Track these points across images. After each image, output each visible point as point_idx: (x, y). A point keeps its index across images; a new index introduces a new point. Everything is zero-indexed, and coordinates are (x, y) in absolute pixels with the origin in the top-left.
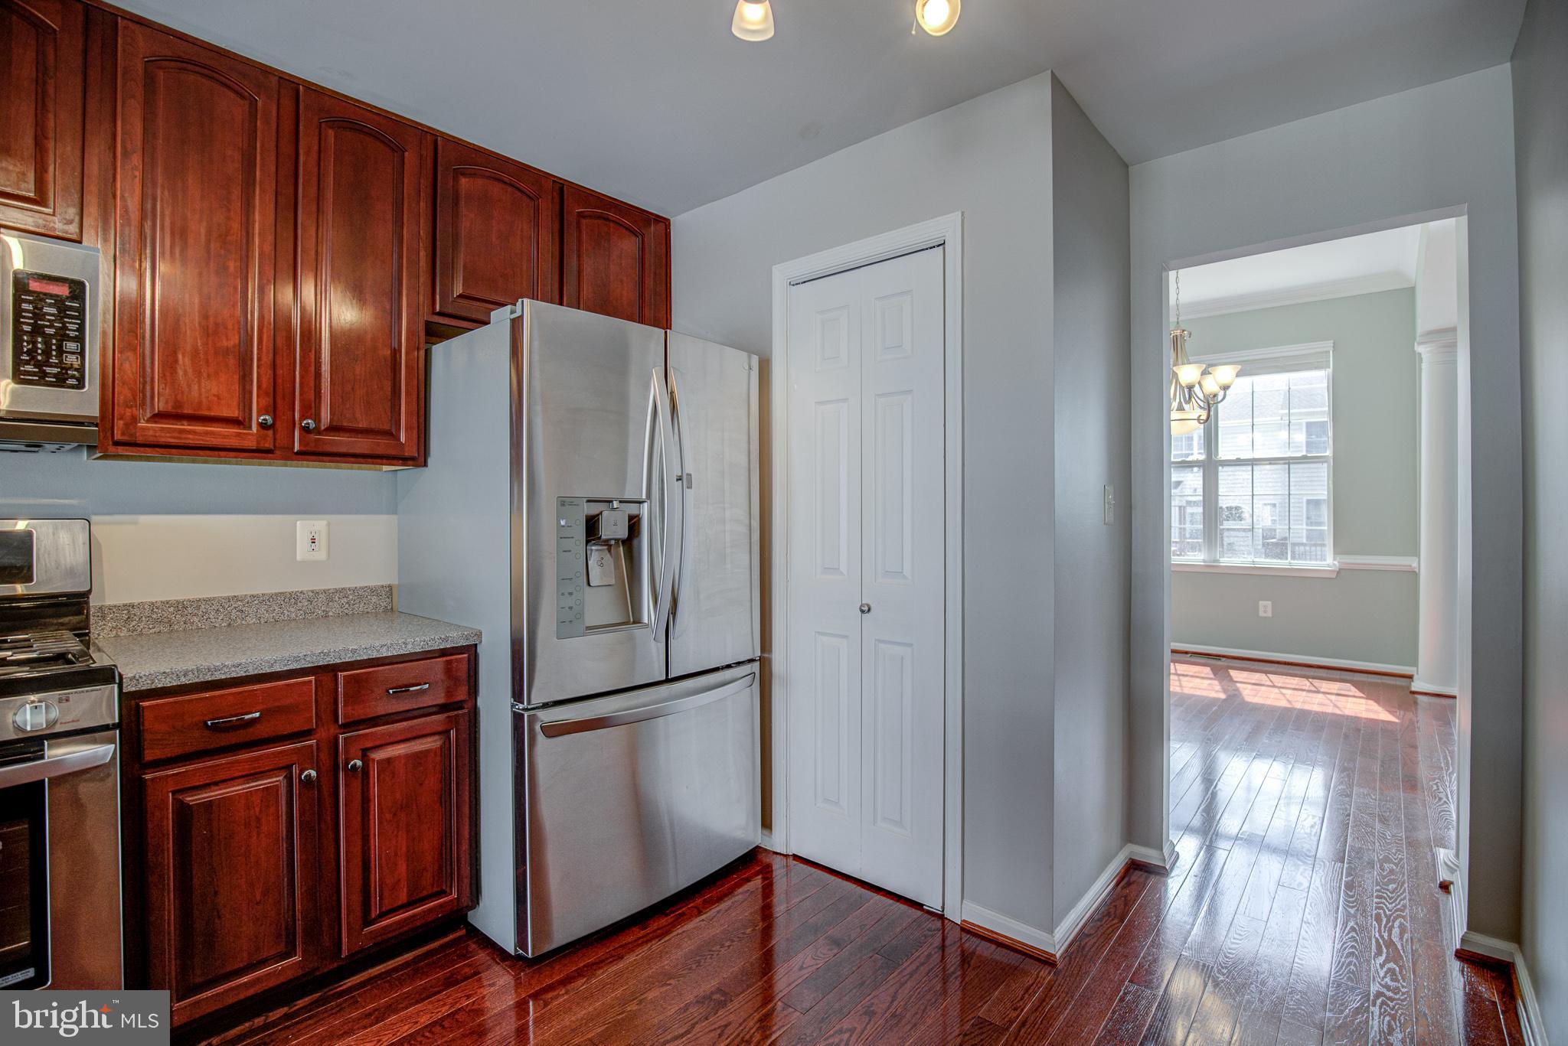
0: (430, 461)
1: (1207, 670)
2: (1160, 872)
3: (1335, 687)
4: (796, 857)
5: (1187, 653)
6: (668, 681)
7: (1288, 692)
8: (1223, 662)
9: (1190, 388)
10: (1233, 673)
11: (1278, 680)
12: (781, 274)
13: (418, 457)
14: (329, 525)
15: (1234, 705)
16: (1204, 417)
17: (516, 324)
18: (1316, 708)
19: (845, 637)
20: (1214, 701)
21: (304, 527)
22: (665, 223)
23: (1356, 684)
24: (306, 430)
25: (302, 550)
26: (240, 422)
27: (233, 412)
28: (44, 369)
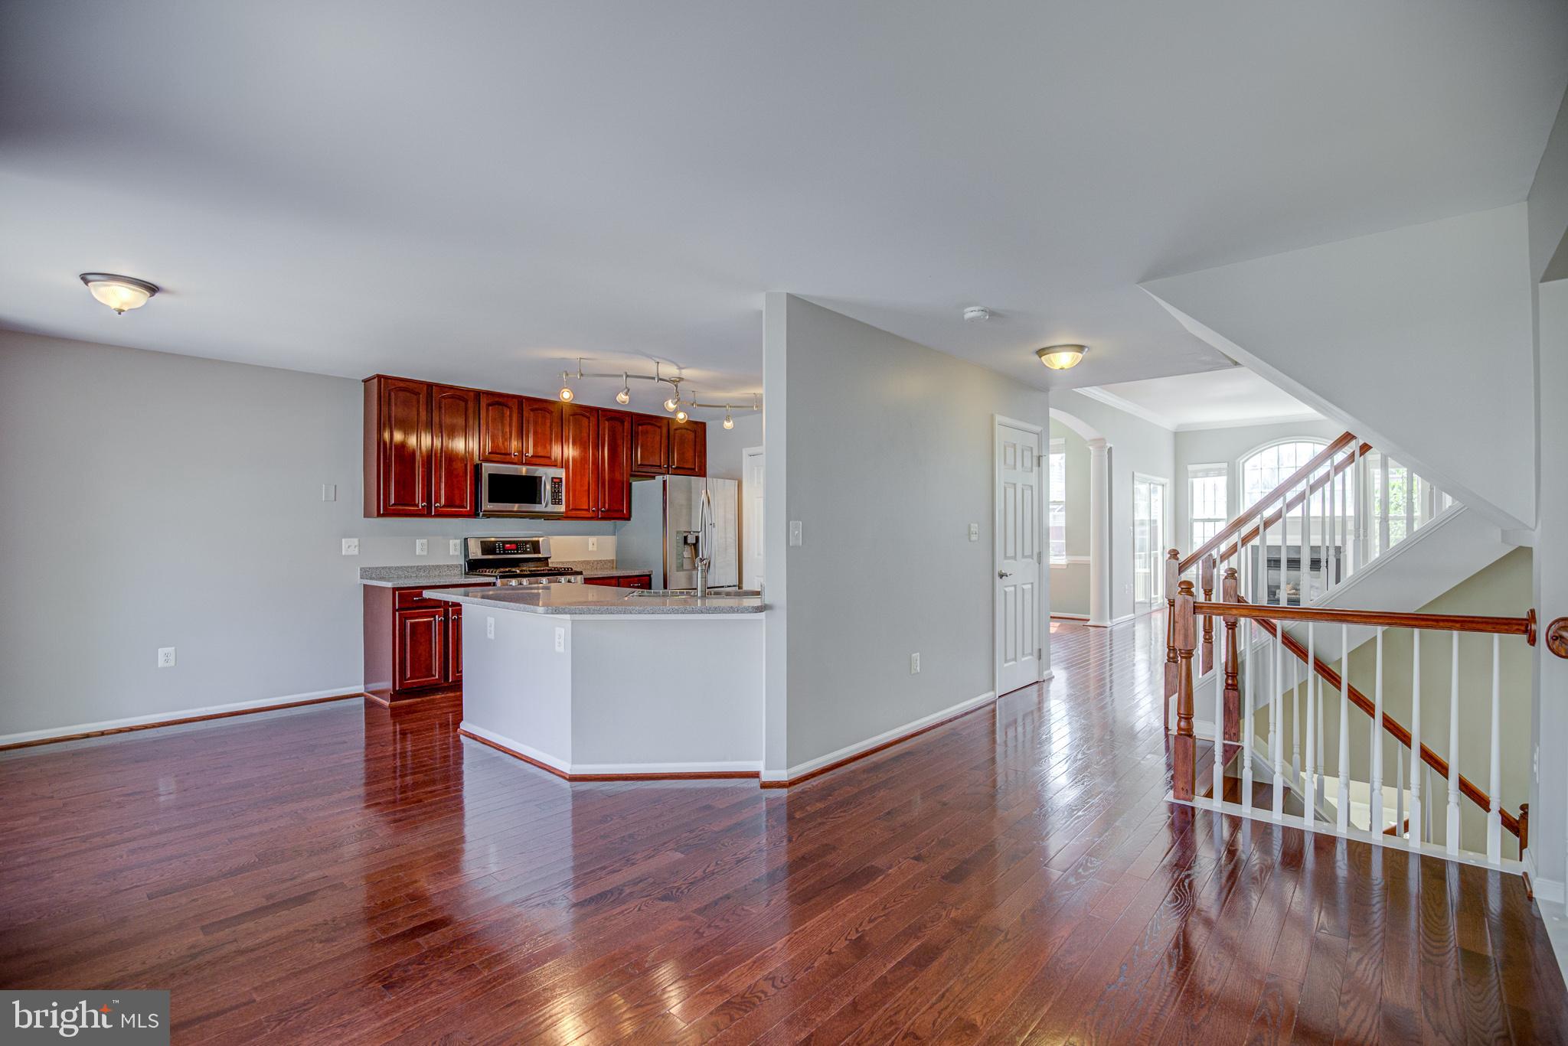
0: (631, 519)
12: (746, 452)
13: (628, 518)
14: (598, 540)
17: (665, 482)
21: (592, 540)
22: (704, 425)
24: (602, 511)
25: (590, 548)
26: (588, 510)
27: (587, 508)
28: (556, 500)
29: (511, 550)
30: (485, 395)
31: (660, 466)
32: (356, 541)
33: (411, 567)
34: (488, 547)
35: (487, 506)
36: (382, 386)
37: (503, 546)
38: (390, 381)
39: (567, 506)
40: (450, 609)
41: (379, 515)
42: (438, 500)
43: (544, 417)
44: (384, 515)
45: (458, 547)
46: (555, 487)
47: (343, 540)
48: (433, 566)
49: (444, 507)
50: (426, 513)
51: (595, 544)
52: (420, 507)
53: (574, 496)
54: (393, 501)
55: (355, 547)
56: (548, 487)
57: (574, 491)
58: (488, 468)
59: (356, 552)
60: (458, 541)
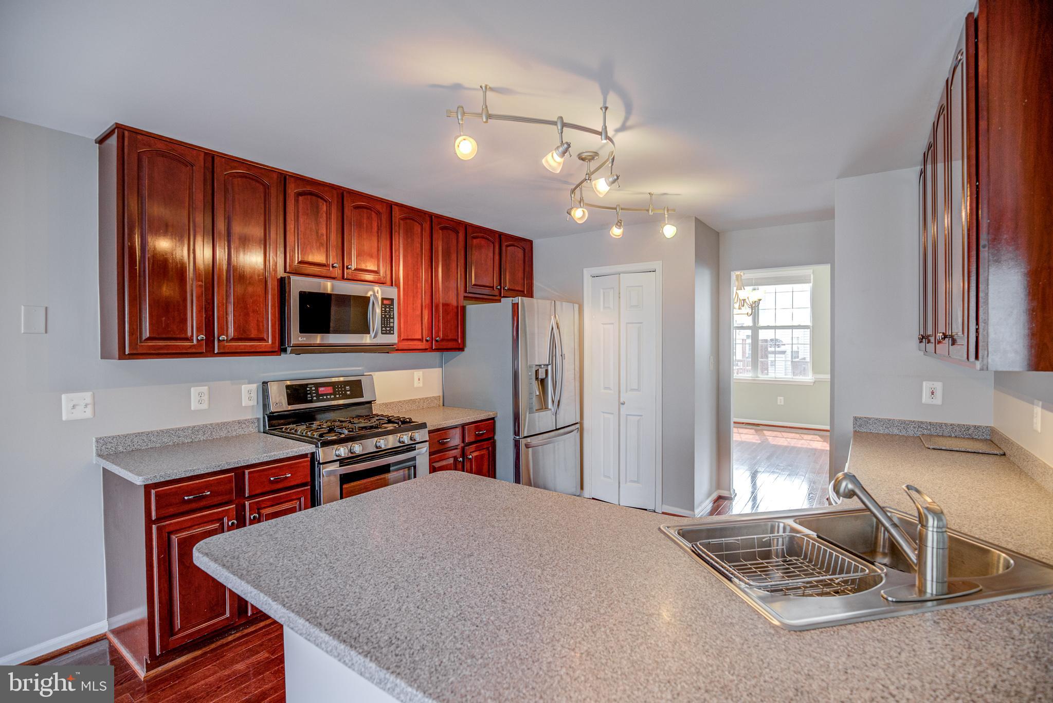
0: (466, 349)
1: (753, 431)
2: (729, 499)
3: (810, 437)
4: (593, 499)
5: (743, 423)
6: (557, 430)
7: (788, 440)
8: (761, 427)
9: (744, 300)
10: (765, 432)
11: (785, 435)
12: (587, 273)
13: (460, 348)
14: (423, 373)
15: (764, 445)
16: (750, 313)
17: (515, 307)
18: (799, 446)
19: (612, 414)
20: (754, 444)
21: (418, 374)
22: (531, 242)
23: (821, 436)
25: (417, 384)
26: (421, 340)
27: (420, 337)
28: (387, 328)
29: (326, 395)
30: (292, 179)
31: (493, 287)
32: (87, 396)
33: (183, 429)
34: (297, 393)
35: (296, 337)
36: (126, 143)
37: (317, 390)
38: (139, 137)
39: (399, 336)
40: (247, 503)
41: (122, 356)
42: (223, 330)
43: (369, 218)
44: (132, 356)
45: (254, 395)
46: (386, 312)
47: (63, 396)
48: (218, 424)
49: (233, 339)
50: (207, 349)
51: (421, 379)
52: (195, 342)
53: (406, 322)
54: (146, 333)
55: (86, 406)
56: (378, 311)
57: (406, 316)
58: (299, 284)
59: (89, 413)
60: (254, 387)
